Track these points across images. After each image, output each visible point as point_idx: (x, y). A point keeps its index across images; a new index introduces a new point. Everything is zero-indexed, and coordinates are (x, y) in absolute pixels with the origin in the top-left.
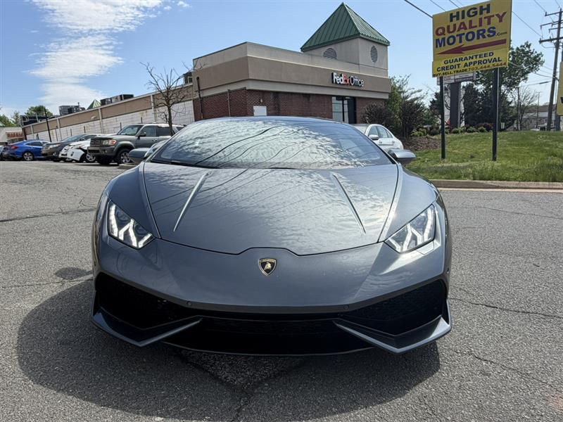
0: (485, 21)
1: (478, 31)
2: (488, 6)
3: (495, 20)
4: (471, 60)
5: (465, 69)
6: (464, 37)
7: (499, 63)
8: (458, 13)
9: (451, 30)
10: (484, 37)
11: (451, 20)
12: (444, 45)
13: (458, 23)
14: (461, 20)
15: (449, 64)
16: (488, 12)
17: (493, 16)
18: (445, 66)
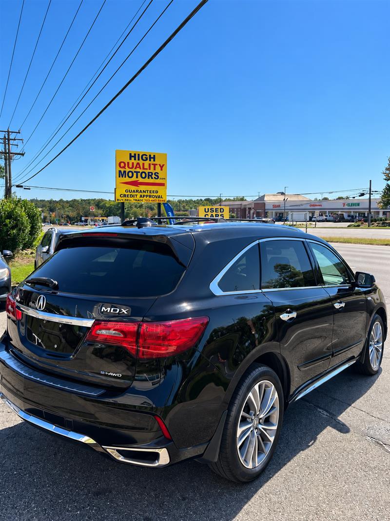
0: (152, 167)
1: (149, 173)
2: (154, 156)
3: (158, 167)
4: (144, 194)
5: (139, 199)
6: (139, 174)
7: (162, 199)
8: (135, 154)
9: (131, 166)
10: (152, 178)
11: (130, 159)
12: (125, 177)
13: (135, 162)
14: (137, 161)
15: (129, 193)
16: (154, 161)
17: (157, 165)
18: (126, 194)
